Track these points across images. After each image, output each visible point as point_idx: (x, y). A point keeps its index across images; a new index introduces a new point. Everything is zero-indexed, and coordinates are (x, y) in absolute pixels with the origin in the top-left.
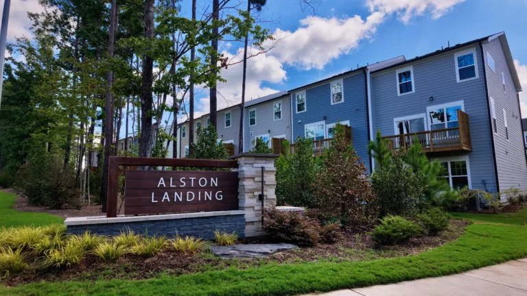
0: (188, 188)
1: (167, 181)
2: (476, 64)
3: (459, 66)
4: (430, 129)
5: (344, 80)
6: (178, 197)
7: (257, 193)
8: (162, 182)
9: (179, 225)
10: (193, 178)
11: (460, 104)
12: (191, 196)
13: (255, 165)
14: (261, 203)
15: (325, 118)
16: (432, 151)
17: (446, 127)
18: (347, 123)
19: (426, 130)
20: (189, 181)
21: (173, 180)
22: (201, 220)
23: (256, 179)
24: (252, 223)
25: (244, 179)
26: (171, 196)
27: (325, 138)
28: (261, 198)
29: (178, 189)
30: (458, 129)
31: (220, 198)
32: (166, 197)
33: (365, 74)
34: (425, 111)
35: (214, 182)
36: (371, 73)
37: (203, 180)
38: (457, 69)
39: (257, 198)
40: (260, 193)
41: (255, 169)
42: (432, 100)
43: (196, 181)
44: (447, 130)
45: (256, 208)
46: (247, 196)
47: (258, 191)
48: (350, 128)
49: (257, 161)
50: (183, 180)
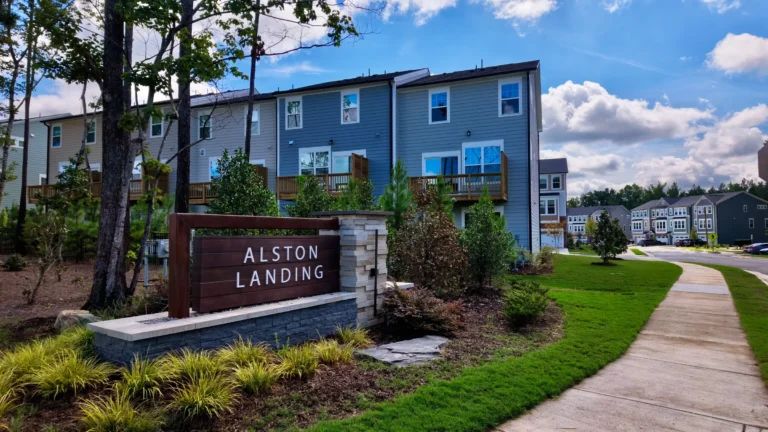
0: (283, 263)
1: (256, 252)
2: (520, 98)
3: (503, 97)
4: (464, 173)
5: (361, 91)
6: (271, 276)
7: (369, 267)
8: (249, 255)
9: (286, 322)
10: (288, 248)
11: (500, 143)
12: (286, 275)
13: (367, 227)
14: (373, 281)
15: (331, 143)
16: (469, 199)
17: (483, 172)
18: (362, 153)
19: (459, 173)
20: (282, 251)
21: (264, 251)
22: (310, 312)
23: (369, 247)
24: (363, 309)
25: (354, 247)
26: (262, 276)
27: (330, 173)
28: (374, 273)
29: (270, 265)
30: (500, 174)
31: (319, 275)
32: (255, 278)
33: (391, 87)
34: (460, 148)
35: (314, 252)
36: (398, 87)
37: (300, 249)
38: (500, 99)
39: (368, 273)
40: (373, 266)
41: (366, 233)
42: (469, 135)
43: (292, 251)
44: (482, 175)
45: (367, 289)
46: (358, 271)
47: (371, 263)
48: (366, 160)
49: (370, 222)
50: (276, 250)
